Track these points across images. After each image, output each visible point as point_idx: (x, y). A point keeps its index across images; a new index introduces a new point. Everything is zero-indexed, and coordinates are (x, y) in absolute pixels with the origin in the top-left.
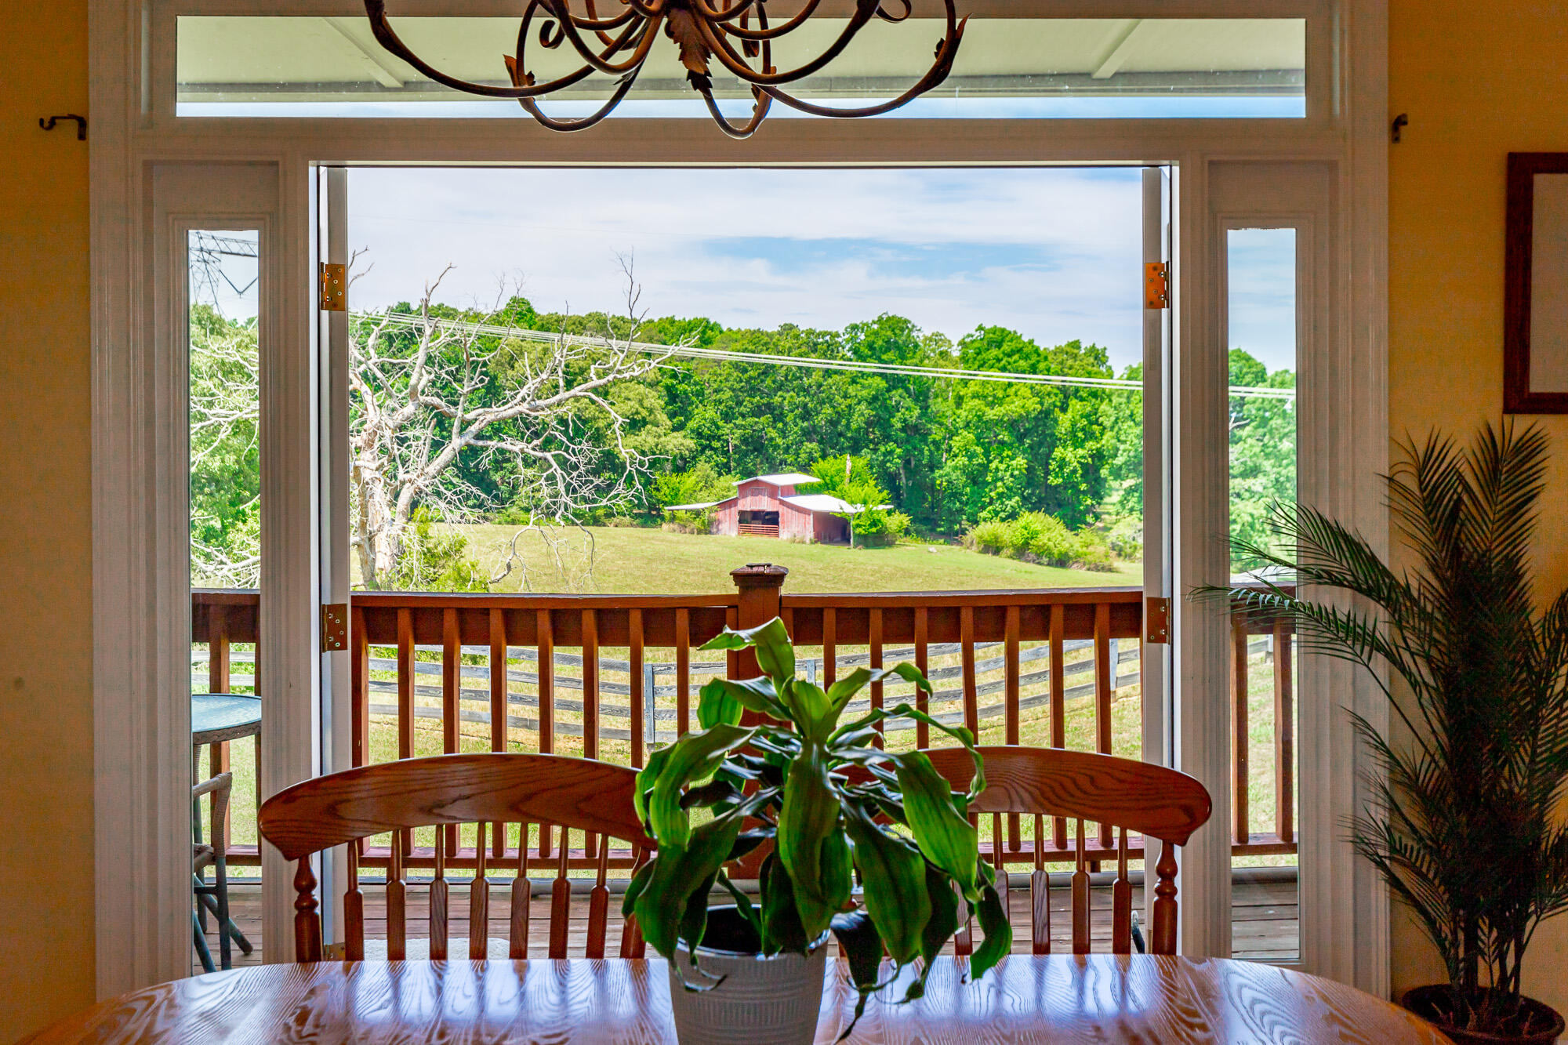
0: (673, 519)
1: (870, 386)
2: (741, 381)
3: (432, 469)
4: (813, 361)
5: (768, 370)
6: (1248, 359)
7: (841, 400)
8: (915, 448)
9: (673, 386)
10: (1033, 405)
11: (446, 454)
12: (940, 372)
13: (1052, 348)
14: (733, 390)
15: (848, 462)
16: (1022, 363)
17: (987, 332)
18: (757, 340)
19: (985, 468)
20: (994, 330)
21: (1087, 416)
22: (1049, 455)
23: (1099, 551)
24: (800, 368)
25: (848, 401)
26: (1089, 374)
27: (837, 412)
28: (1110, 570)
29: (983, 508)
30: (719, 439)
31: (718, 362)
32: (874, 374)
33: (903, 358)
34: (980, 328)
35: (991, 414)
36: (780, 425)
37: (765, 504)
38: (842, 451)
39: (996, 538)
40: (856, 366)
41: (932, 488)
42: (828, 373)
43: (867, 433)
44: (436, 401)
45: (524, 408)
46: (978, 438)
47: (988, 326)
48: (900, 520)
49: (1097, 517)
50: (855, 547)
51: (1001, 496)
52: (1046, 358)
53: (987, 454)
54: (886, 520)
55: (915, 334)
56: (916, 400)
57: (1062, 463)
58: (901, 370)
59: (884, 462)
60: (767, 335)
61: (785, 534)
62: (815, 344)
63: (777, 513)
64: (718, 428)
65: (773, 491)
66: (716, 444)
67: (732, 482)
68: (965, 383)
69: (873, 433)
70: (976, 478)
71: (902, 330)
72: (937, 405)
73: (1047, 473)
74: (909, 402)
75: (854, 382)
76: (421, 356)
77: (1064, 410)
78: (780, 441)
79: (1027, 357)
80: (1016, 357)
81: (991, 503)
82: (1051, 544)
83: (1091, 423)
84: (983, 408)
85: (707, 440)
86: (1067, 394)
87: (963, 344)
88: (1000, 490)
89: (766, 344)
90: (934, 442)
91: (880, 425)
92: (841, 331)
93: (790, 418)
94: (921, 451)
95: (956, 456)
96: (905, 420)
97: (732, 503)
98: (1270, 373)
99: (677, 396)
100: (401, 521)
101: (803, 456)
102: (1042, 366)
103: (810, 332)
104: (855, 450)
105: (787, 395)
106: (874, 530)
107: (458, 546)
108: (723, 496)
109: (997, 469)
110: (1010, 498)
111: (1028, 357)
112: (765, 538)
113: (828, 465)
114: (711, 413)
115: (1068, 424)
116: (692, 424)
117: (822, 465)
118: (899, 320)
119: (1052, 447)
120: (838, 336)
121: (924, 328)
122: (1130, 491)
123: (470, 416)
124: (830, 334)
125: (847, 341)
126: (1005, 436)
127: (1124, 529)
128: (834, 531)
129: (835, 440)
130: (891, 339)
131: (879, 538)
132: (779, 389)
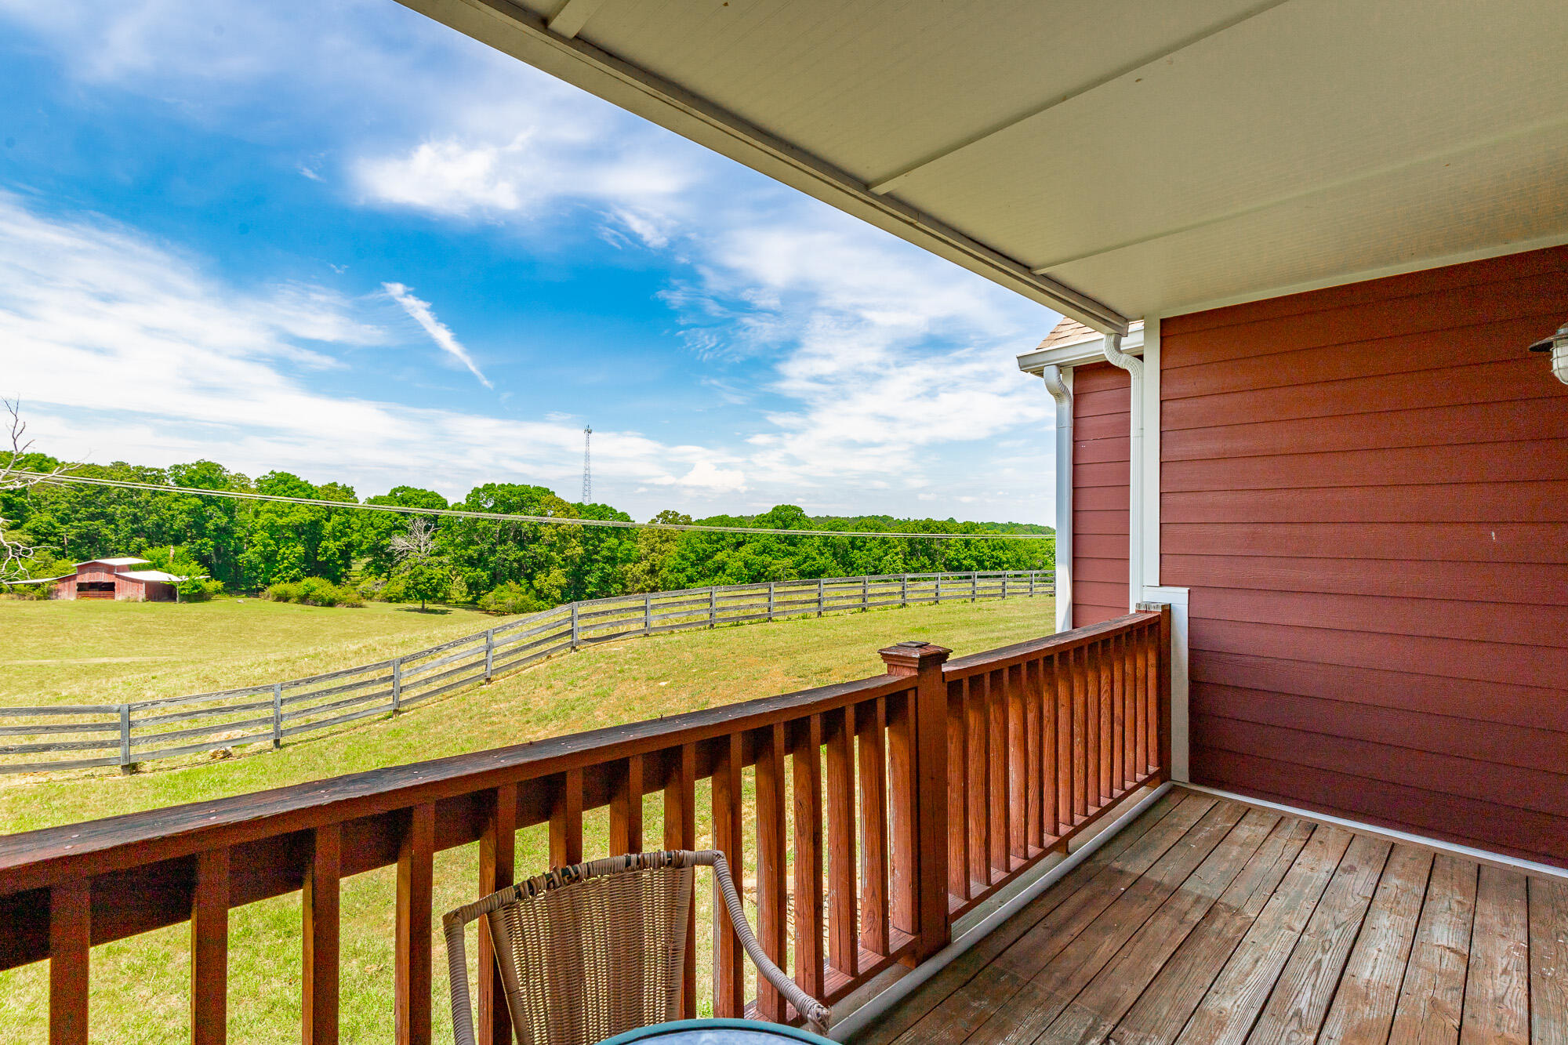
1: (189, 504)
2: (78, 497)
4: (141, 485)
5: (103, 490)
6: (438, 496)
7: (165, 512)
8: (224, 541)
9: (10, 499)
10: (309, 517)
12: (245, 495)
13: (320, 486)
14: (70, 503)
15: (172, 550)
16: (301, 494)
17: (279, 475)
18: (92, 470)
19: (275, 553)
20: (282, 474)
21: (343, 523)
22: (318, 545)
23: (354, 596)
24: (131, 490)
25: (171, 512)
26: (344, 501)
27: (162, 519)
28: (361, 607)
29: (274, 576)
30: (55, 535)
31: (55, 483)
32: (193, 496)
33: (216, 488)
34: (272, 472)
35: (280, 522)
36: (113, 526)
37: (103, 578)
38: (166, 543)
39: (286, 592)
40: (176, 490)
41: (236, 565)
42: (154, 493)
43: (186, 532)
46: (271, 535)
47: (278, 471)
48: (214, 585)
49: (348, 578)
50: (180, 602)
51: (286, 568)
52: (317, 492)
53: (277, 544)
54: (205, 585)
55: (225, 473)
56: (227, 514)
57: (326, 549)
58: (215, 493)
59: (200, 550)
60: (101, 467)
61: (119, 597)
62: (144, 476)
63: (113, 584)
64: (54, 528)
65: (110, 569)
66: (54, 539)
67: (71, 565)
68: (262, 503)
69: (191, 532)
71: (215, 471)
72: (239, 516)
73: (317, 554)
74: (220, 514)
75: (176, 500)
77: (328, 520)
78: (112, 537)
79: (305, 490)
80: (297, 490)
81: (280, 571)
82: (324, 594)
83: (345, 528)
84: (275, 518)
85: (43, 536)
86: (330, 512)
87: (258, 481)
88: (286, 565)
89: (100, 474)
90: (240, 539)
91: (198, 524)
92: (166, 468)
93: (121, 522)
94: (228, 543)
95: (255, 546)
96: (217, 525)
97: (73, 577)
98: (450, 505)
99: (14, 505)
101: (133, 546)
102: (314, 496)
103: (140, 468)
104: (177, 541)
105: (120, 508)
106: (196, 591)
108: (62, 574)
109: (284, 553)
110: (292, 569)
111: (308, 491)
112: (101, 600)
113: (157, 552)
114: (47, 517)
115: (330, 528)
116: (28, 525)
117: (150, 551)
118: (213, 464)
119: (321, 539)
120: (165, 471)
121: (232, 468)
122: (368, 565)
124: (157, 470)
125: (172, 475)
126: (290, 534)
127: (368, 584)
128: (163, 593)
129: (158, 536)
130: (208, 475)
131: (199, 596)
132: (113, 503)
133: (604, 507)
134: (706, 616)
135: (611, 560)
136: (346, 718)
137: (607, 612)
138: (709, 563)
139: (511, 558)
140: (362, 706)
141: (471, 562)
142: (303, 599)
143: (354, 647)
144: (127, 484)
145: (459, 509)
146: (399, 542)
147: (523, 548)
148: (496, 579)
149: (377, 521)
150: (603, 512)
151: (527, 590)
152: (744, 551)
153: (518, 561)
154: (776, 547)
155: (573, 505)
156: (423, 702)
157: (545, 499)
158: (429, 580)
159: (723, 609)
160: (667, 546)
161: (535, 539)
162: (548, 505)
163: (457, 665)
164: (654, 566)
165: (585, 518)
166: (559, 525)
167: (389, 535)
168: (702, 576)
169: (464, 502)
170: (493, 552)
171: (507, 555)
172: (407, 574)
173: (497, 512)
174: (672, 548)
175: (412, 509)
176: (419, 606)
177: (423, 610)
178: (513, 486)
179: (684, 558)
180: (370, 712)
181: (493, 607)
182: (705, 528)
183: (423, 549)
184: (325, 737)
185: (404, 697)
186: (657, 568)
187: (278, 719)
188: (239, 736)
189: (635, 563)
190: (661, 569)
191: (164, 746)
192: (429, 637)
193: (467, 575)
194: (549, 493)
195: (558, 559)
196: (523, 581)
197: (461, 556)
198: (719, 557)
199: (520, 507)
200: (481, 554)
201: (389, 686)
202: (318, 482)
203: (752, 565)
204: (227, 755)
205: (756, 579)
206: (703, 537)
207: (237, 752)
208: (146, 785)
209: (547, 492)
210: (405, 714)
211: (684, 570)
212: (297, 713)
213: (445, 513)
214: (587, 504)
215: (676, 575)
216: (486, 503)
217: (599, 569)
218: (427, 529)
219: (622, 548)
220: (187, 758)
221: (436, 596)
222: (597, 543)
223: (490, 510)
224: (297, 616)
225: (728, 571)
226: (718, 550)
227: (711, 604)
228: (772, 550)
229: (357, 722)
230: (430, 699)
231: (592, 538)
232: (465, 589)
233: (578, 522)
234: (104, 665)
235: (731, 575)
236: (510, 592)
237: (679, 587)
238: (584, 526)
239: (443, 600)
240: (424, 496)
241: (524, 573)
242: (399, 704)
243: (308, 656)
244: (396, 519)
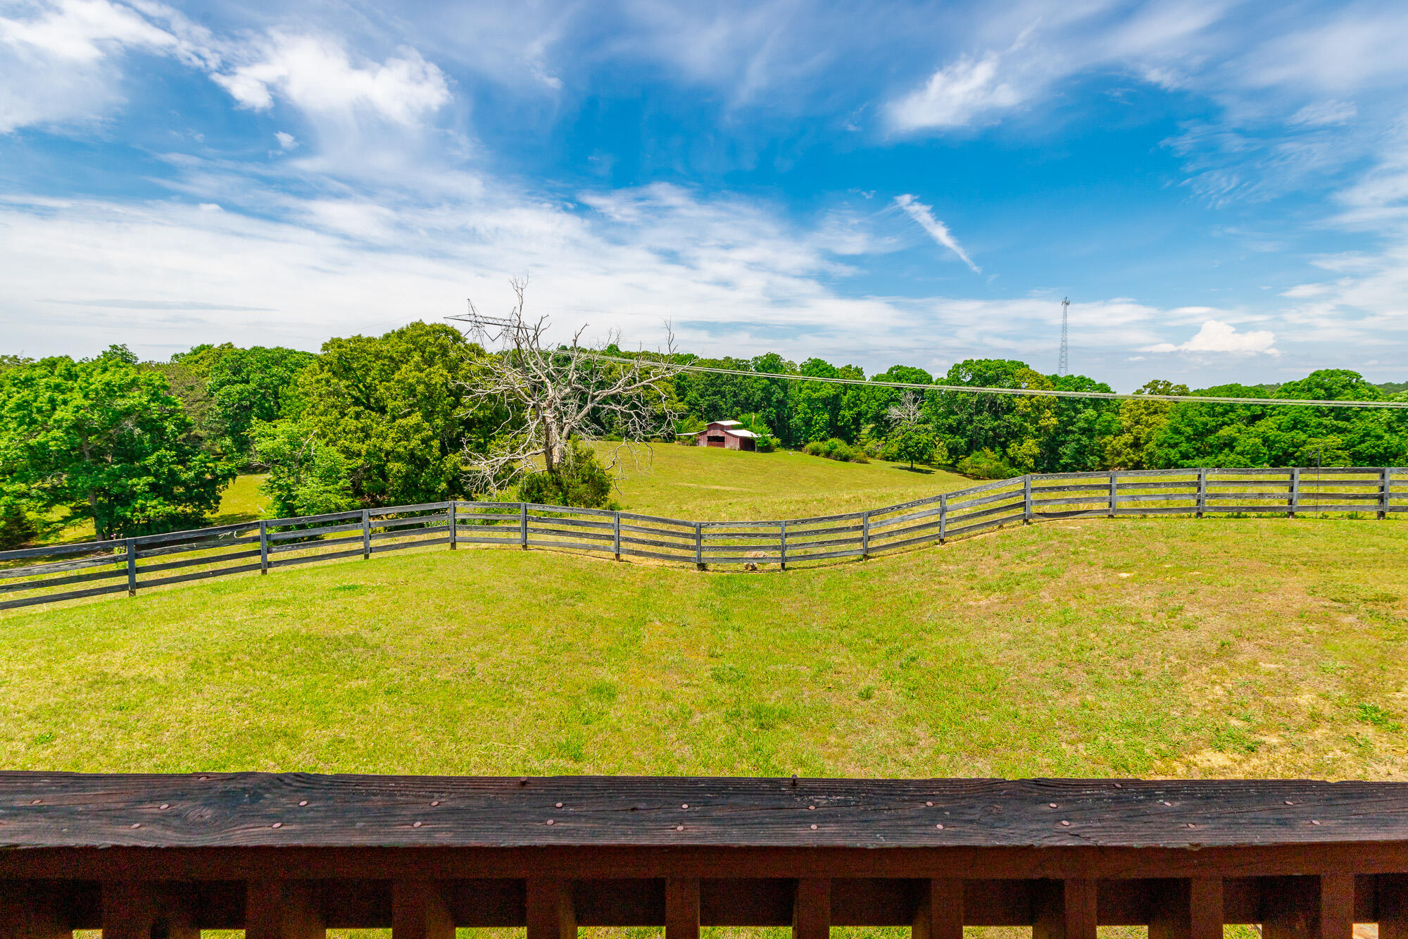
0: (679, 439)
1: (763, 384)
2: (708, 380)
3: (578, 418)
4: (738, 372)
5: (720, 376)
6: (925, 373)
7: (750, 389)
8: (782, 410)
9: (679, 382)
10: (832, 392)
11: (585, 411)
12: (793, 377)
13: (840, 368)
14: (704, 384)
15: (753, 416)
16: (827, 374)
17: (813, 361)
18: (714, 363)
19: (811, 419)
20: (816, 360)
21: (855, 397)
22: (838, 414)
23: (861, 454)
24: (733, 375)
25: (753, 390)
26: (856, 379)
27: (749, 394)
28: (866, 463)
29: (810, 436)
30: (698, 405)
31: (698, 372)
32: (765, 378)
33: (777, 372)
34: (810, 359)
35: (815, 396)
36: (724, 400)
37: (719, 433)
38: (750, 411)
39: (818, 449)
40: (755, 375)
41: (789, 427)
42: (745, 377)
43: (761, 403)
44: (580, 386)
45: (620, 390)
46: (809, 406)
47: (813, 358)
48: (776, 441)
49: (858, 439)
50: (757, 452)
51: (818, 430)
52: (837, 372)
53: (812, 413)
54: (770, 440)
55: (782, 362)
56: (782, 389)
57: (844, 417)
58: (776, 376)
59: (768, 416)
60: (719, 361)
61: (727, 447)
62: (739, 365)
63: (723, 438)
64: (698, 401)
65: (722, 428)
66: (698, 408)
67: (704, 424)
68: (803, 382)
69: (764, 403)
70: (808, 423)
71: (777, 359)
72: (791, 392)
73: (837, 421)
74: (779, 390)
75: (756, 381)
76: (573, 365)
77: (845, 394)
78: (724, 406)
79: (829, 372)
80: (825, 371)
81: (814, 433)
82: (841, 451)
83: (856, 400)
84: (811, 393)
85: (693, 406)
86: (846, 387)
87: (801, 366)
88: (818, 428)
89: (718, 365)
90: (791, 408)
91: (768, 399)
92: (751, 360)
93: (728, 396)
94: (784, 411)
95: (799, 413)
96: (778, 398)
97: (705, 432)
98: (934, 380)
99: (681, 387)
100: (564, 441)
101: (734, 413)
102: (835, 375)
103: (737, 360)
104: (756, 411)
105: (727, 387)
106: (766, 445)
107: (591, 453)
108: (701, 430)
109: (817, 419)
110: (821, 431)
111: (832, 372)
112: (719, 448)
113: (745, 417)
114: (695, 394)
115: (846, 401)
116: (686, 399)
117: (742, 416)
118: (775, 355)
119: (840, 409)
120: (750, 362)
121: (786, 358)
122: (872, 429)
123: (595, 394)
124: (745, 361)
125: (753, 364)
126: (820, 405)
127: (871, 445)
128: (747, 444)
129: (747, 406)
130: (772, 363)
131: (767, 449)
132: (724, 384)
133: (1082, 379)
134: (1193, 503)
135: (1088, 431)
136: (829, 555)
137: (1064, 487)
138: (1211, 439)
139: (987, 427)
140: (843, 547)
141: (952, 430)
142: (828, 455)
143: (846, 497)
144: (729, 372)
145: (942, 384)
146: (894, 412)
147: (997, 418)
148: (972, 446)
149: (878, 395)
150: (1082, 383)
151: (1001, 457)
152: (1262, 426)
153: (993, 430)
154: (1314, 421)
155: (1047, 377)
156: (888, 551)
157: (1019, 372)
158: (917, 444)
159: (1217, 496)
160: (1155, 418)
161: (1010, 409)
162: (1021, 378)
163: (919, 522)
164: (1139, 439)
165: (1060, 389)
166: (1033, 397)
167: (887, 406)
168: (1200, 453)
169: (946, 377)
170: (971, 422)
171: (983, 424)
172: (900, 438)
173: (974, 385)
174: (1163, 421)
175: (905, 384)
176: (908, 465)
177: (912, 469)
178: (989, 361)
179: (1177, 431)
180: (846, 553)
181: (969, 471)
182: (1206, 399)
183: (912, 418)
184: (815, 567)
185: (872, 544)
186: (1142, 442)
187: (783, 548)
188: (761, 556)
189: (1116, 435)
190: (1147, 443)
191: (723, 555)
192: (902, 494)
193: (947, 442)
194: (1023, 366)
195: (1031, 428)
196: (997, 449)
197: (943, 424)
198: (1225, 432)
199: (995, 380)
200: (960, 423)
201: (859, 534)
202: (838, 365)
203: (1274, 442)
204: (754, 569)
205: (1278, 462)
206: (1204, 410)
207: (760, 567)
208: (707, 580)
209: (1021, 365)
210: (872, 560)
211: (1176, 445)
212: (796, 545)
213: (931, 386)
214: (1062, 375)
215: (1166, 450)
216: (964, 377)
217: (1074, 441)
218: (915, 400)
219: (1100, 419)
220: (733, 566)
221: (922, 458)
222: (1073, 414)
223: (968, 384)
224: (824, 467)
225: (1238, 449)
226: (1224, 423)
227: (1199, 489)
228: (1307, 426)
229: (838, 560)
230: (893, 550)
231: (1068, 410)
232: (946, 453)
233: (1053, 394)
234: (717, 490)
235: (1242, 453)
236: (986, 459)
237: (1170, 465)
238: (1059, 398)
239: (928, 462)
240: (913, 373)
241: (998, 441)
242: (868, 550)
243: (816, 500)
244: (892, 393)
